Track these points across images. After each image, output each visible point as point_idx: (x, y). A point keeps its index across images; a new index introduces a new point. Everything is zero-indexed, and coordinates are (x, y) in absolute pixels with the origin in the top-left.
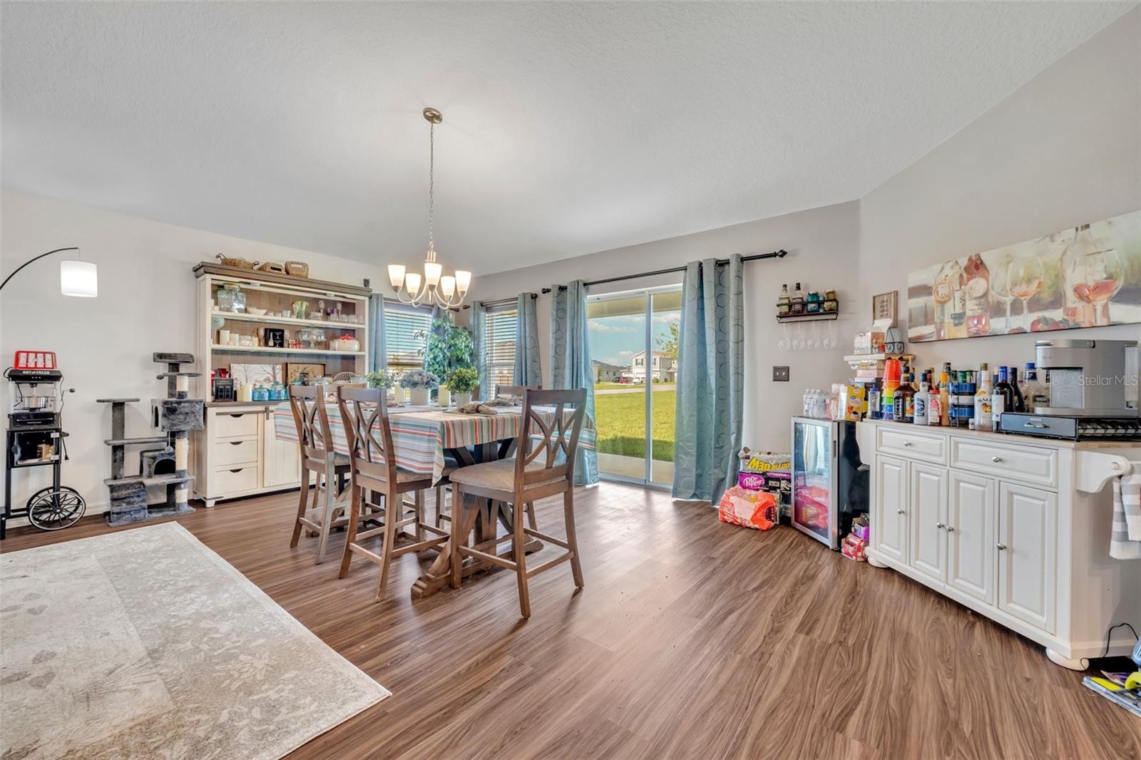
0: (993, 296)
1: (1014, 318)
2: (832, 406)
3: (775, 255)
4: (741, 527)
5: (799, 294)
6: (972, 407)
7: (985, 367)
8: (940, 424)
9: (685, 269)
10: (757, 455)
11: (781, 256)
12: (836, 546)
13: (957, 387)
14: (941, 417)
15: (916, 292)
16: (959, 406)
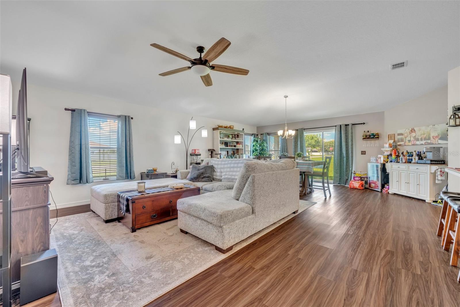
0: (417, 137)
1: (421, 142)
2: (379, 160)
3: (362, 124)
4: (356, 189)
5: (368, 134)
6: (412, 159)
7: (415, 151)
8: (405, 163)
9: (336, 126)
10: (358, 172)
11: (364, 124)
12: (381, 191)
13: (409, 155)
14: (406, 161)
15: (399, 135)
16: (409, 159)
